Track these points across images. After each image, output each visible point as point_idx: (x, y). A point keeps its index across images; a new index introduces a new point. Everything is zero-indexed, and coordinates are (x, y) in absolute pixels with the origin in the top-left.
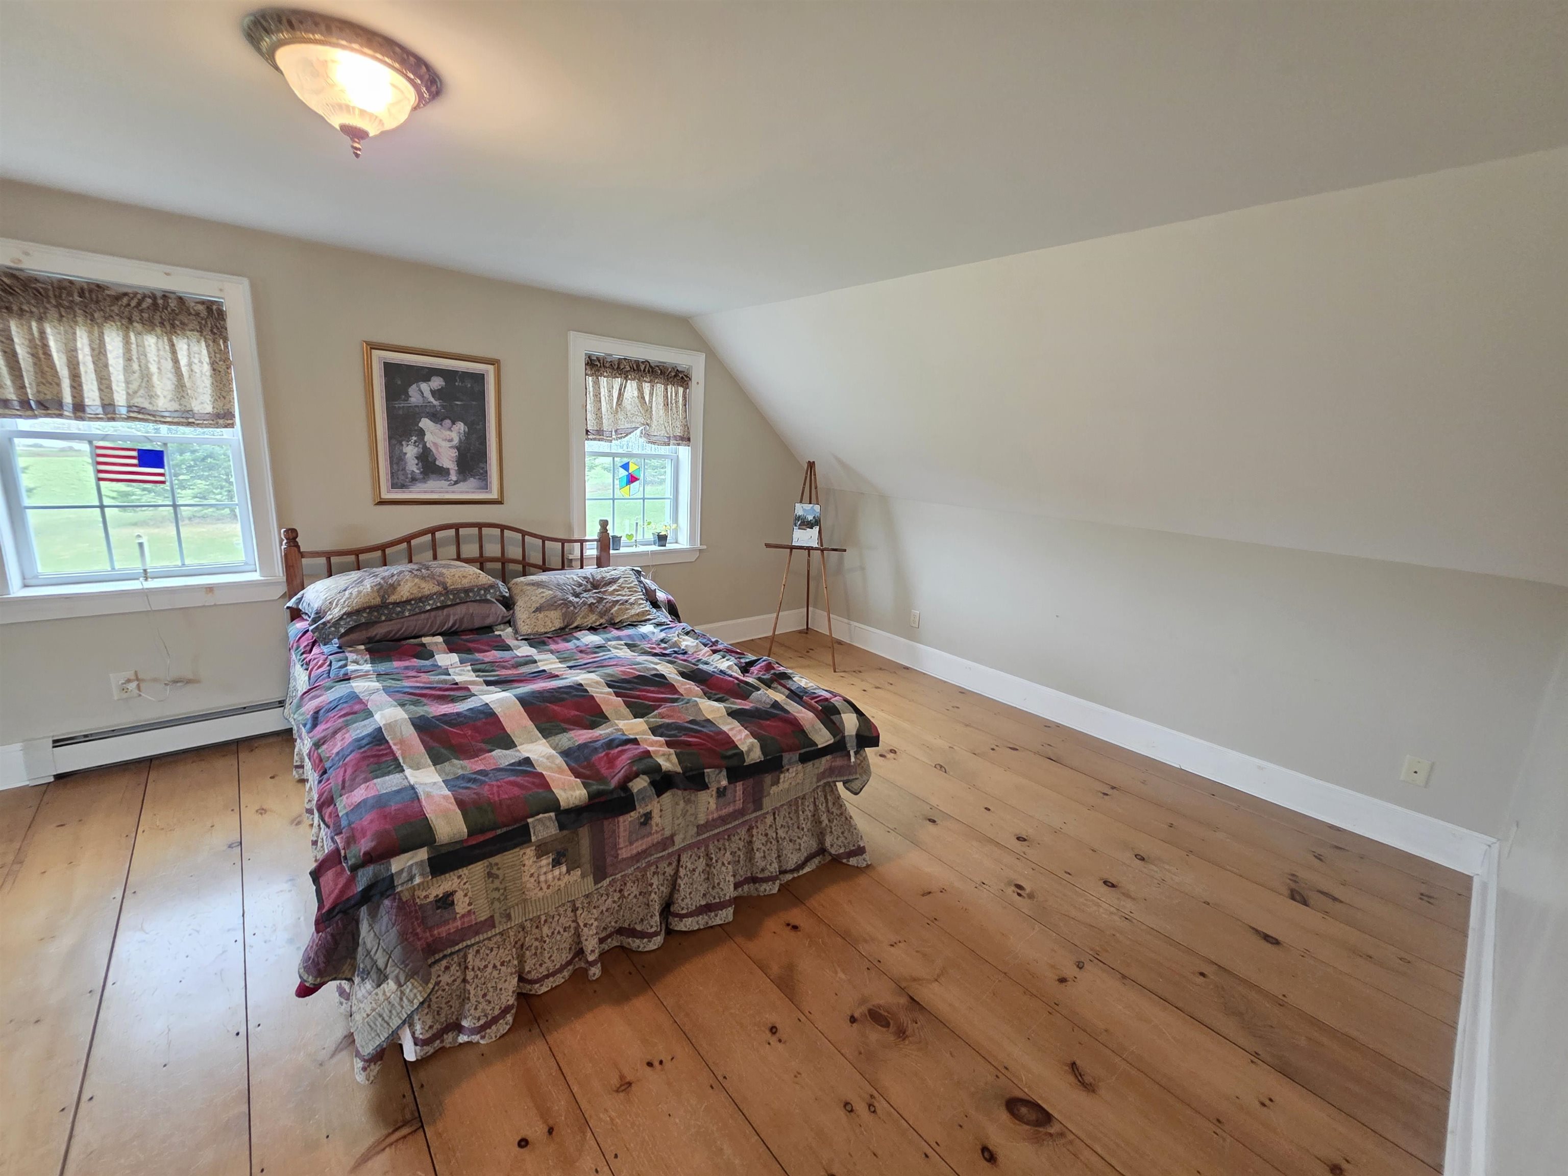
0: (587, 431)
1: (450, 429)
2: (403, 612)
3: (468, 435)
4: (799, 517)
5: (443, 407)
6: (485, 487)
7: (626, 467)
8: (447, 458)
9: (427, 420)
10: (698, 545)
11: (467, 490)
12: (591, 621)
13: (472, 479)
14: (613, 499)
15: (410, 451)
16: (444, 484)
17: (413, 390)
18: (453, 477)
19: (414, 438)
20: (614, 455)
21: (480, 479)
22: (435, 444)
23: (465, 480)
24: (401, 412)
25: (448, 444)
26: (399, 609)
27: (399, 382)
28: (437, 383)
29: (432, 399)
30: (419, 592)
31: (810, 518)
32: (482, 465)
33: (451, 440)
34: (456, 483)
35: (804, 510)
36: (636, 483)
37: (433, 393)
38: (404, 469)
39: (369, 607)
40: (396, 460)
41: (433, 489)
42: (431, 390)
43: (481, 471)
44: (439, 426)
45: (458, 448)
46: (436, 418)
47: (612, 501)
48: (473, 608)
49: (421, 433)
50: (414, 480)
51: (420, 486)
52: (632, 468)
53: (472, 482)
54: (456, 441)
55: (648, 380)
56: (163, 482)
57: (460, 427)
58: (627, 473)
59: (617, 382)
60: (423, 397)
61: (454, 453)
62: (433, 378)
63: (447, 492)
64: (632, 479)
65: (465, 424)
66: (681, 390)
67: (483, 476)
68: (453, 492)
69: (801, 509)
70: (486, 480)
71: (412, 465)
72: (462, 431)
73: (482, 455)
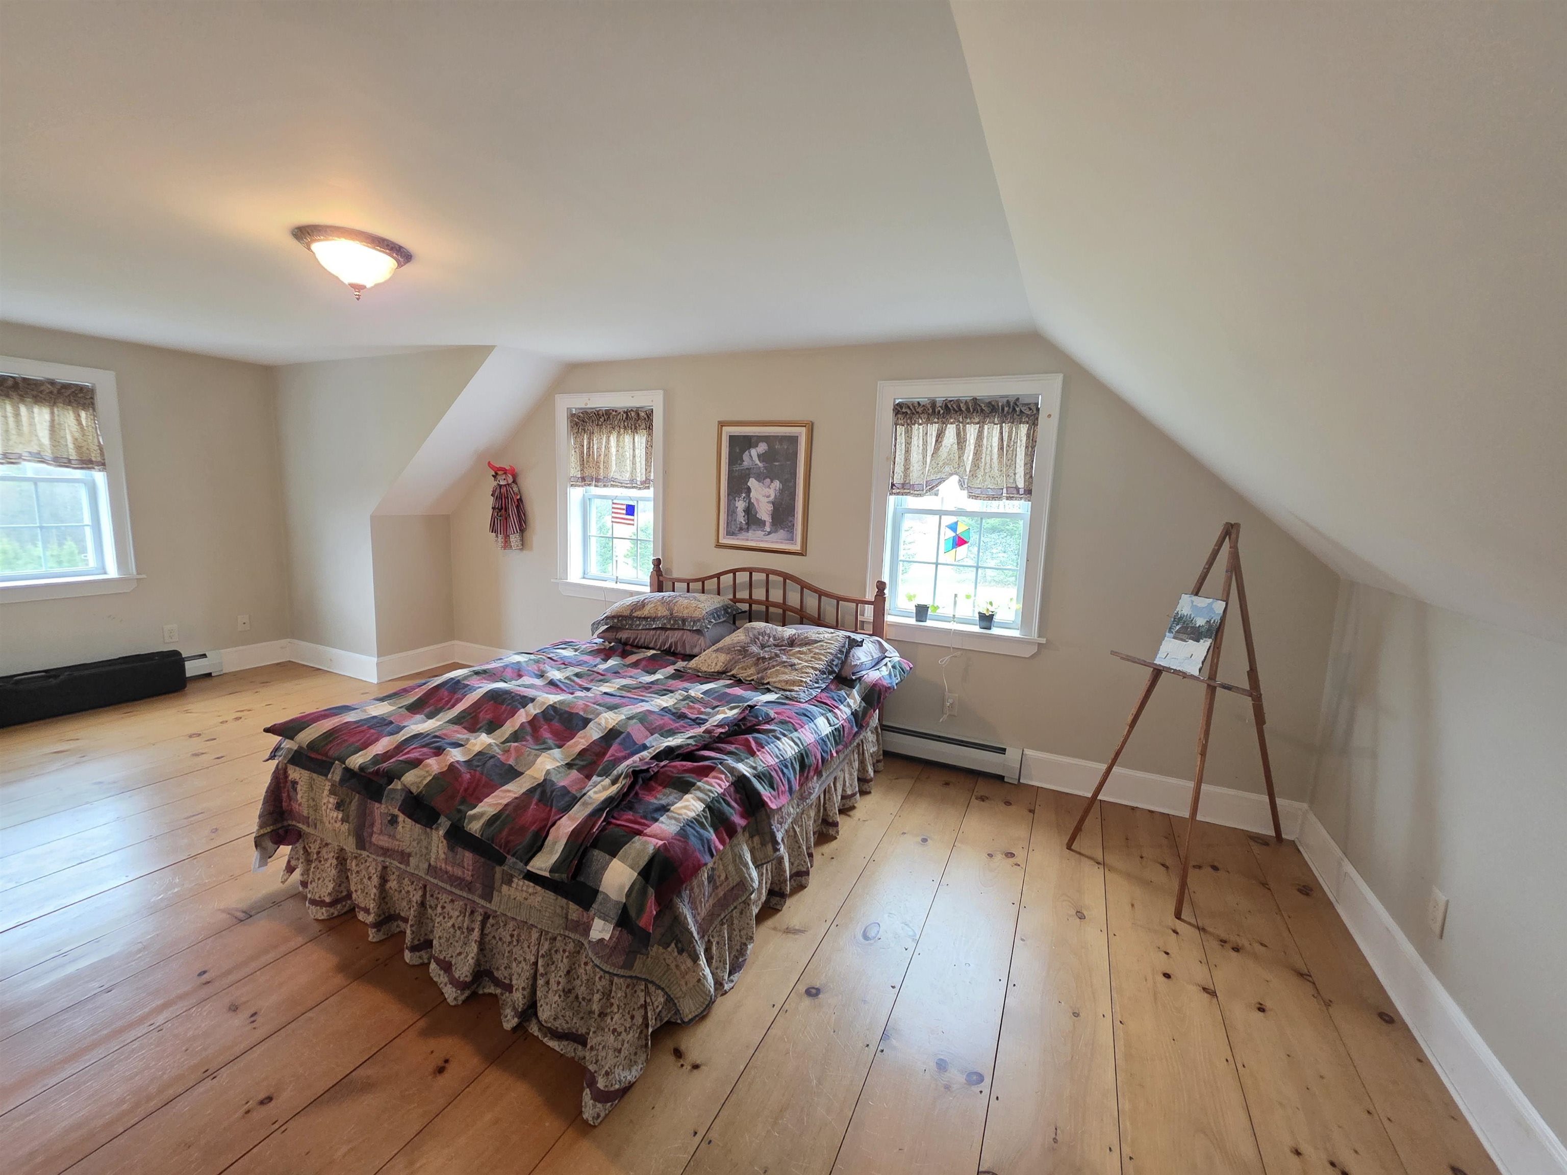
0: (893, 485)
1: (769, 487)
2: (639, 625)
3: (782, 491)
4: (1181, 618)
5: (765, 467)
6: (792, 539)
7: (953, 527)
8: (764, 512)
9: (753, 479)
10: (1034, 635)
11: (776, 541)
12: (746, 674)
13: (782, 531)
14: (937, 564)
15: (741, 505)
16: (760, 533)
17: (746, 456)
18: (768, 529)
19: (744, 495)
20: (940, 513)
21: (788, 531)
22: (757, 500)
23: (776, 531)
24: (737, 474)
25: (767, 500)
26: (638, 622)
27: (738, 451)
28: (762, 447)
29: (758, 462)
30: (655, 612)
31: (1200, 622)
32: (790, 519)
33: (768, 497)
34: (769, 533)
35: (1194, 607)
36: (965, 547)
37: (759, 456)
38: (735, 520)
39: (621, 616)
40: (731, 512)
41: (754, 538)
42: (758, 455)
43: (790, 524)
44: (761, 484)
45: (773, 503)
46: (760, 478)
47: (934, 566)
48: (687, 636)
49: (749, 490)
50: (741, 529)
51: (744, 535)
52: (961, 529)
53: (782, 534)
54: (772, 497)
55: (977, 420)
56: (633, 525)
57: (777, 484)
58: (954, 534)
59: (933, 429)
60: (752, 460)
61: (770, 507)
62: (760, 444)
63: (762, 541)
64: (960, 542)
65: (780, 482)
66: (1024, 429)
67: (791, 529)
68: (766, 541)
69: (1187, 605)
70: (792, 532)
71: (741, 518)
72: (777, 488)
73: (791, 510)
